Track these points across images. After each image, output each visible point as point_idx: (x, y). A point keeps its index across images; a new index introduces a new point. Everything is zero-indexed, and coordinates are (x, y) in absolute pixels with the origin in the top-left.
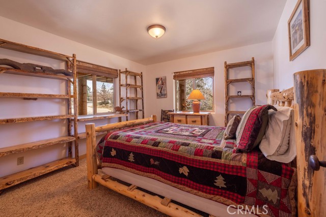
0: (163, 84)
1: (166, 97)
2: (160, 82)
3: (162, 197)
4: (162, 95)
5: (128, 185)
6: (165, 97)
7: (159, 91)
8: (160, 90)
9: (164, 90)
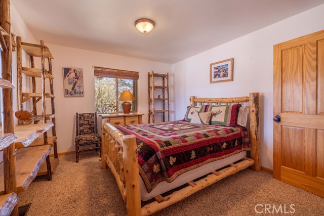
0: (77, 78)
1: (83, 96)
2: (72, 75)
3: (211, 173)
4: (76, 93)
5: (186, 185)
6: (80, 96)
7: (70, 88)
8: (72, 86)
9: (79, 87)
